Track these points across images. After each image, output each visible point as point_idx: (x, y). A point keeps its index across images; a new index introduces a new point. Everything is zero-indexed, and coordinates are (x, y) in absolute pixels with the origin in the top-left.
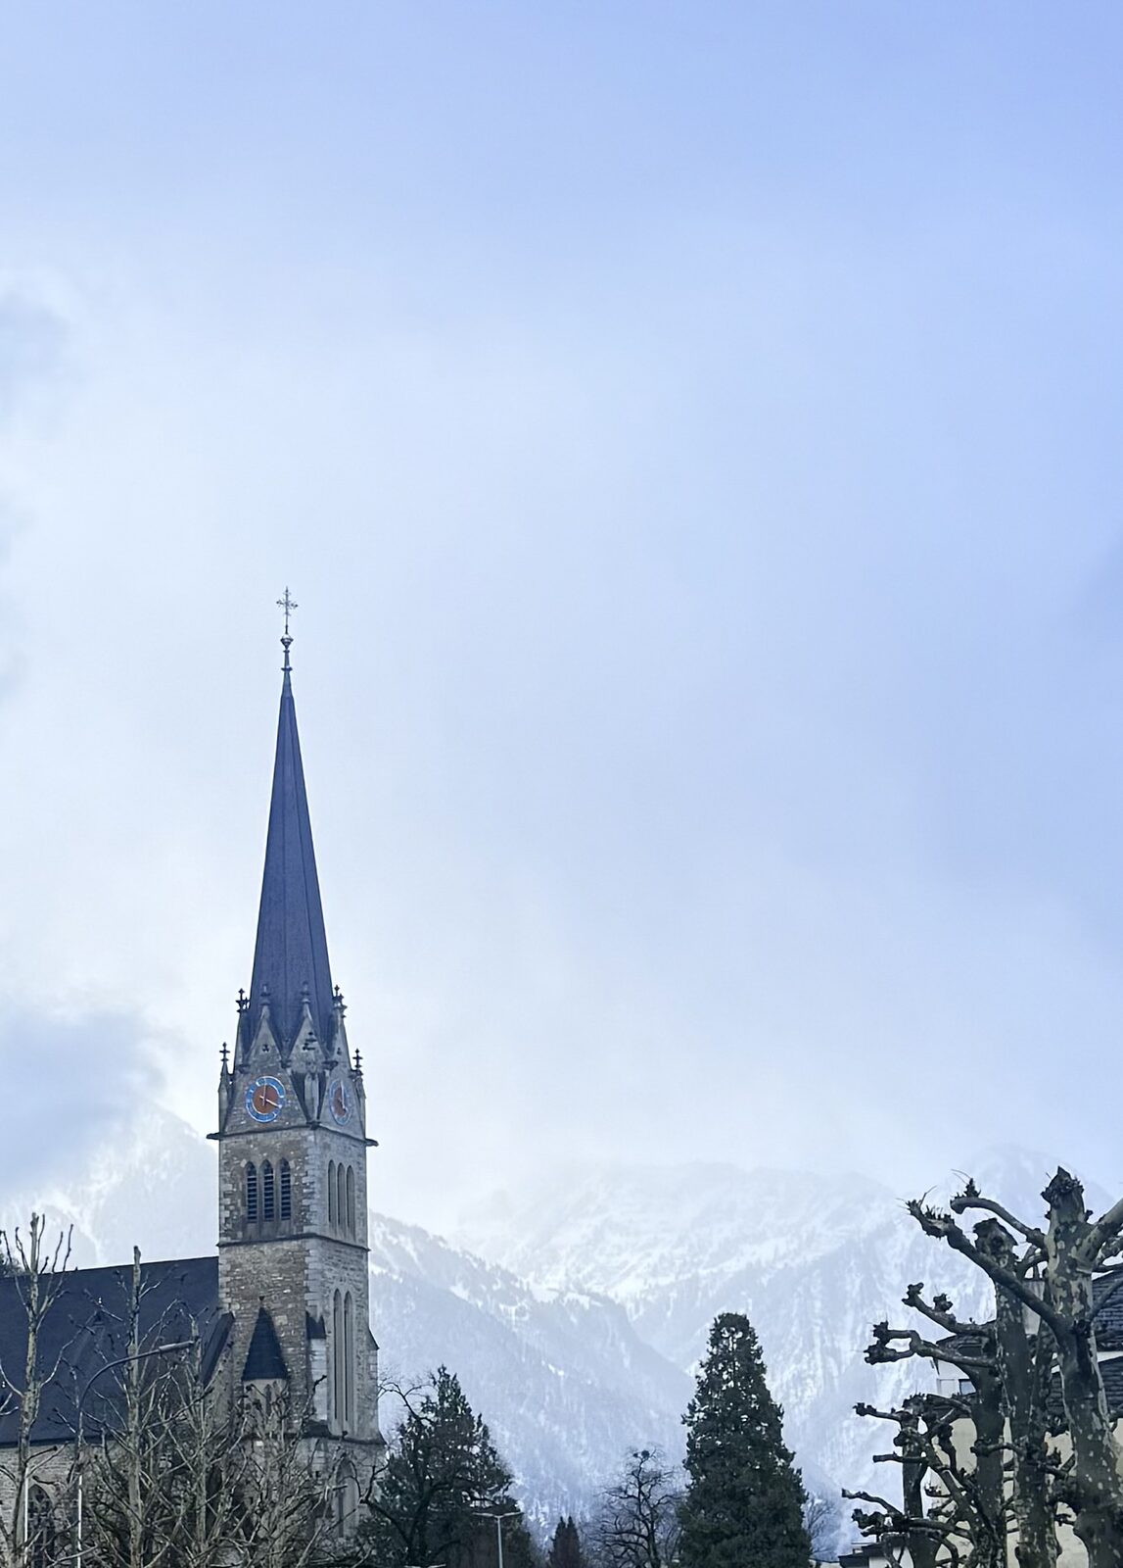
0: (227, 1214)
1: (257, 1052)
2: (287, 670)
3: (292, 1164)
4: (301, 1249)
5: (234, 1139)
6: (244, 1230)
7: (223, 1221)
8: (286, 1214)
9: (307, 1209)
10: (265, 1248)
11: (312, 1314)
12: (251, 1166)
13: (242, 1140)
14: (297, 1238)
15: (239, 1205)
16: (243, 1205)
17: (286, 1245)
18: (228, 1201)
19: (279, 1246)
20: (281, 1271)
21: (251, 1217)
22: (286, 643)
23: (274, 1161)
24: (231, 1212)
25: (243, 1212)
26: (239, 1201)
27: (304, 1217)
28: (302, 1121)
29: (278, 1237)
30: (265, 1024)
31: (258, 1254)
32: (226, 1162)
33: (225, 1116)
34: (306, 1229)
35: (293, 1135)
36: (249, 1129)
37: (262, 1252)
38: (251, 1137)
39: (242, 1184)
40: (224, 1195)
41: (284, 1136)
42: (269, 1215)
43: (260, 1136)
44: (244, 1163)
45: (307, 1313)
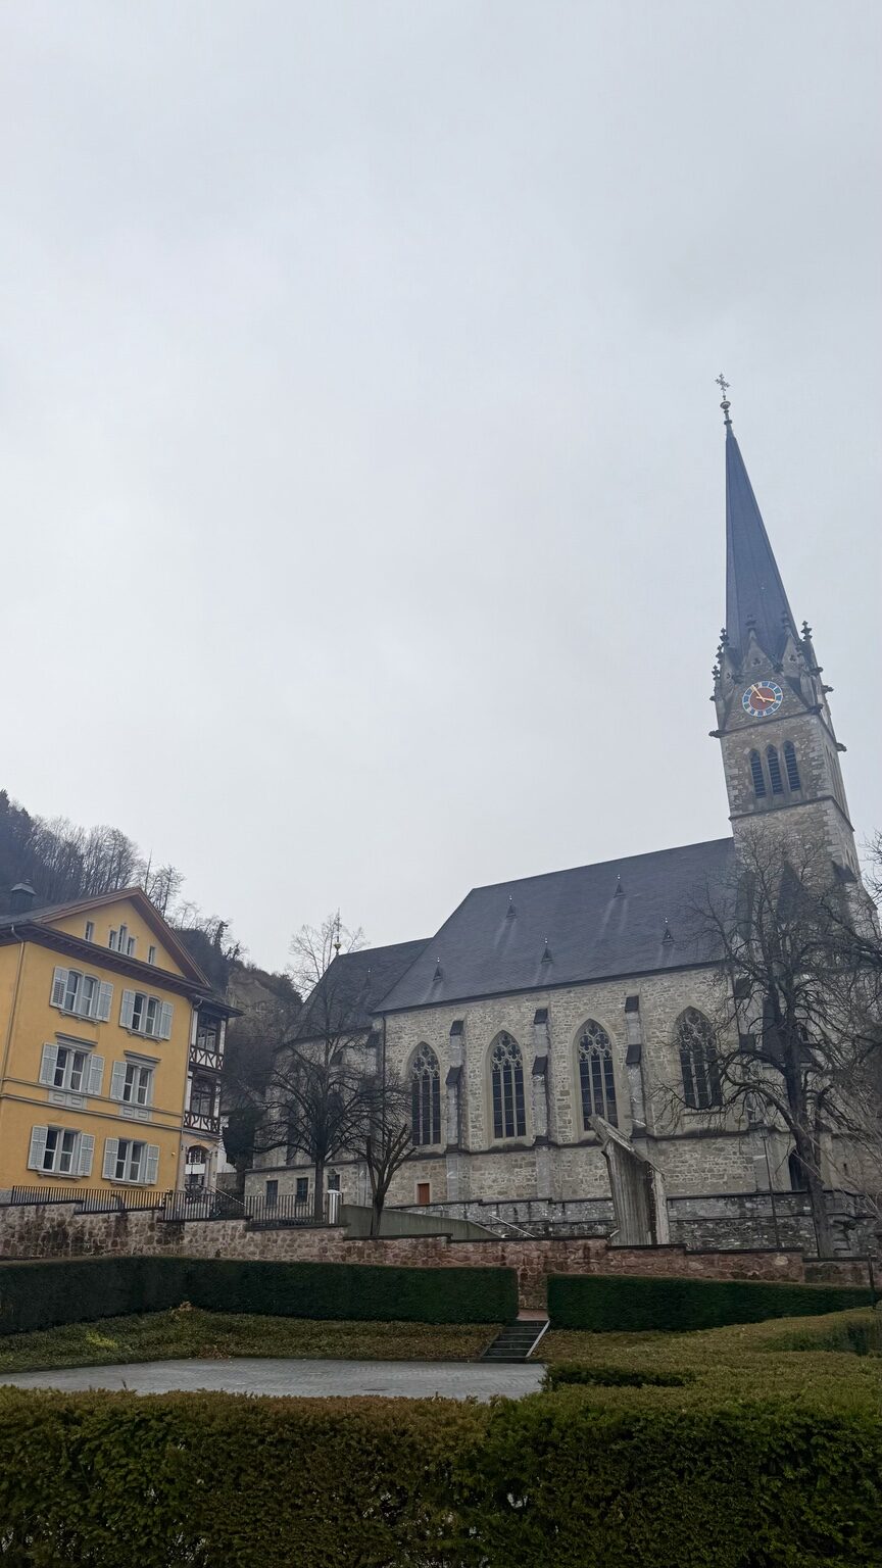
0: (736, 792)
1: (749, 665)
2: (728, 423)
3: (797, 745)
4: (818, 811)
5: (735, 734)
6: (755, 803)
7: (733, 798)
8: (796, 784)
9: (818, 777)
10: (779, 814)
11: (838, 862)
12: (754, 754)
13: (743, 735)
14: (811, 802)
15: (747, 784)
16: (751, 784)
17: (800, 810)
18: (736, 782)
19: (793, 811)
20: (798, 832)
21: (760, 792)
22: (725, 406)
23: (778, 745)
24: (740, 790)
25: (752, 789)
26: (747, 781)
27: (816, 784)
28: (802, 709)
29: (791, 804)
30: (753, 644)
31: (773, 821)
32: (729, 755)
33: (723, 719)
34: (819, 794)
35: (794, 722)
36: (748, 724)
37: (777, 818)
38: (752, 730)
39: (748, 768)
40: (730, 778)
41: (786, 724)
42: (778, 789)
43: (760, 728)
44: (747, 751)
45: (833, 863)
